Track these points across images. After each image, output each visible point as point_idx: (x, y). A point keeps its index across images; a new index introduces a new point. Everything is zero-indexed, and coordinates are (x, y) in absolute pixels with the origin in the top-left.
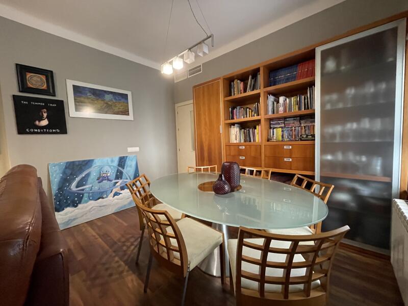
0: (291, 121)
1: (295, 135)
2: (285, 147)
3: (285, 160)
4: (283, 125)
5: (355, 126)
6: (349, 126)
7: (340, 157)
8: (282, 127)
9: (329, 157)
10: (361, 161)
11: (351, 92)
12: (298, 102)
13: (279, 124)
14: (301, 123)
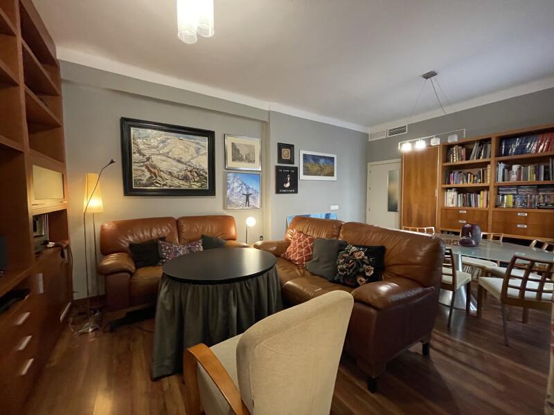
0: (526, 189)
1: (531, 203)
2: (519, 214)
3: (519, 226)
4: (515, 192)
8: (514, 195)
12: (537, 172)
13: (510, 191)
14: (538, 192)
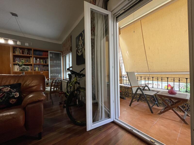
0: (41, 66)
5: (56, 68)
6: (55, 68)
7: (53, 75)
9: (52, 75)
10: (57, 75)
11: (55, 62)
12: (43, 61)
13: (37, 66)
14: (44, 67)
